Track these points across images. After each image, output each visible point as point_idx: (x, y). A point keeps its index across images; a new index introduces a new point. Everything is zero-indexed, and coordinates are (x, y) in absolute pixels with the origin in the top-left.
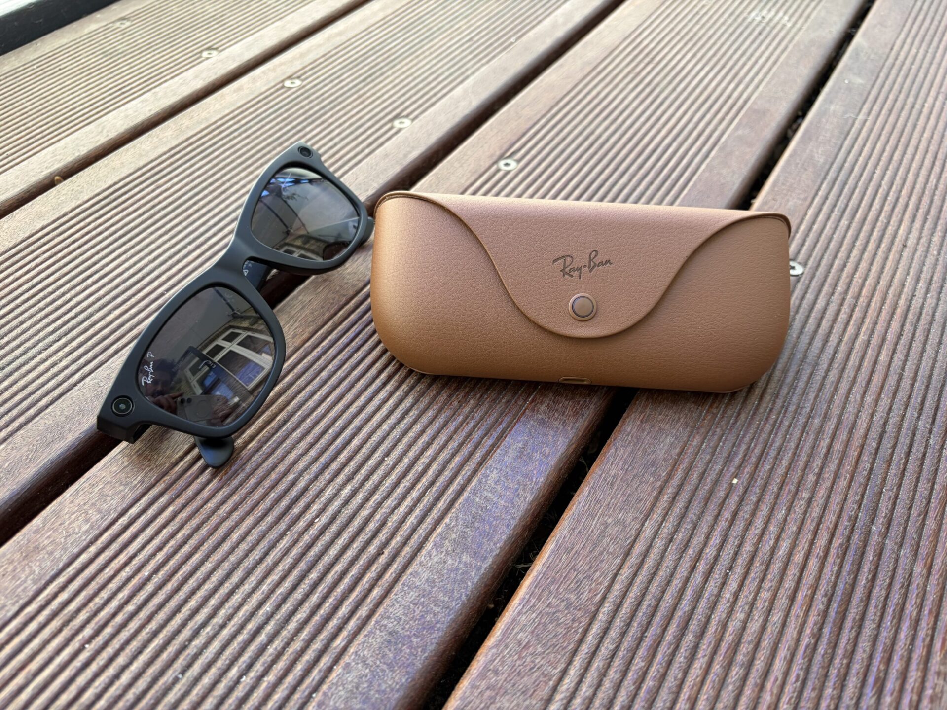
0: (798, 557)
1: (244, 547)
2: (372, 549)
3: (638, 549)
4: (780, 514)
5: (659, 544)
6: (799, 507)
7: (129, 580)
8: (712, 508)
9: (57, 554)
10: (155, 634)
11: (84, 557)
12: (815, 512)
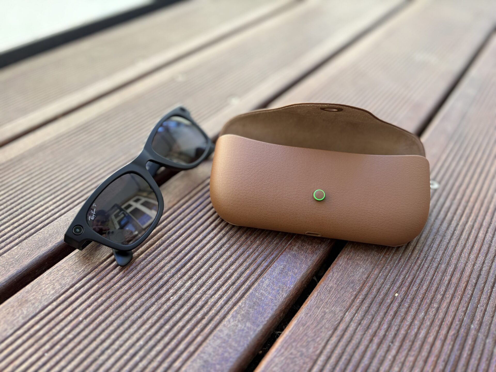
0: (430, 339)
1: (132, 308)
2: (199, 316)
3: (342, 326)
4: (422, 315)
5: (353, 325)
6: (432, 312)
7: (71, 321)
8: (384, 309)
9: (36, 305)
10: (81, 351)
11: (50, 308)
12: (441, 315)
